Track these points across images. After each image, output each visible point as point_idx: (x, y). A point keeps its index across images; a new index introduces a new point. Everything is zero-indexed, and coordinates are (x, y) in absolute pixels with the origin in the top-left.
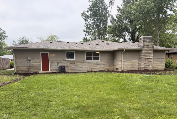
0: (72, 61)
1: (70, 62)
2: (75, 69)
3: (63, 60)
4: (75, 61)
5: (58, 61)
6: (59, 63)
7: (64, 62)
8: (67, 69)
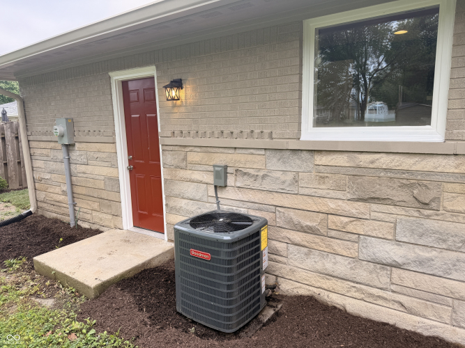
0: (384, 161)
1: (356, 174)
2: (434, 298)
3: (266, 143)
4: (448, 165)
5: (221, 159)
6: (231, 180)
7: (275, 164)
8: (309, 263)
